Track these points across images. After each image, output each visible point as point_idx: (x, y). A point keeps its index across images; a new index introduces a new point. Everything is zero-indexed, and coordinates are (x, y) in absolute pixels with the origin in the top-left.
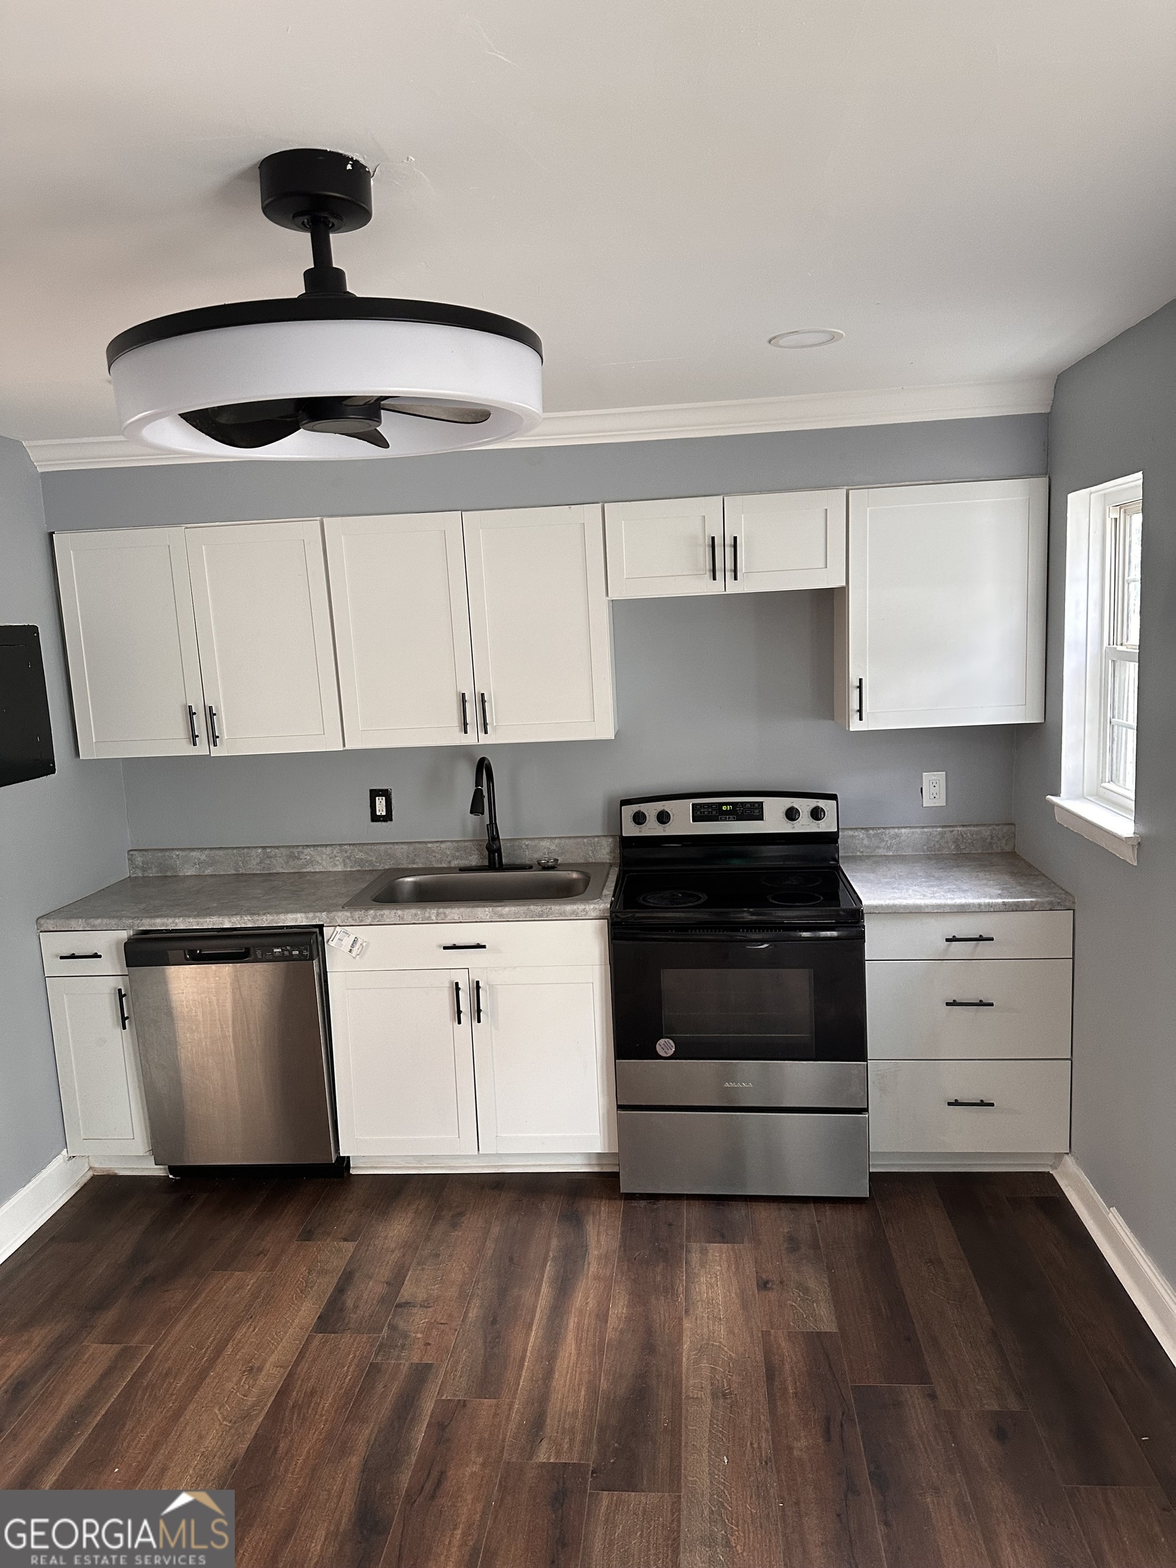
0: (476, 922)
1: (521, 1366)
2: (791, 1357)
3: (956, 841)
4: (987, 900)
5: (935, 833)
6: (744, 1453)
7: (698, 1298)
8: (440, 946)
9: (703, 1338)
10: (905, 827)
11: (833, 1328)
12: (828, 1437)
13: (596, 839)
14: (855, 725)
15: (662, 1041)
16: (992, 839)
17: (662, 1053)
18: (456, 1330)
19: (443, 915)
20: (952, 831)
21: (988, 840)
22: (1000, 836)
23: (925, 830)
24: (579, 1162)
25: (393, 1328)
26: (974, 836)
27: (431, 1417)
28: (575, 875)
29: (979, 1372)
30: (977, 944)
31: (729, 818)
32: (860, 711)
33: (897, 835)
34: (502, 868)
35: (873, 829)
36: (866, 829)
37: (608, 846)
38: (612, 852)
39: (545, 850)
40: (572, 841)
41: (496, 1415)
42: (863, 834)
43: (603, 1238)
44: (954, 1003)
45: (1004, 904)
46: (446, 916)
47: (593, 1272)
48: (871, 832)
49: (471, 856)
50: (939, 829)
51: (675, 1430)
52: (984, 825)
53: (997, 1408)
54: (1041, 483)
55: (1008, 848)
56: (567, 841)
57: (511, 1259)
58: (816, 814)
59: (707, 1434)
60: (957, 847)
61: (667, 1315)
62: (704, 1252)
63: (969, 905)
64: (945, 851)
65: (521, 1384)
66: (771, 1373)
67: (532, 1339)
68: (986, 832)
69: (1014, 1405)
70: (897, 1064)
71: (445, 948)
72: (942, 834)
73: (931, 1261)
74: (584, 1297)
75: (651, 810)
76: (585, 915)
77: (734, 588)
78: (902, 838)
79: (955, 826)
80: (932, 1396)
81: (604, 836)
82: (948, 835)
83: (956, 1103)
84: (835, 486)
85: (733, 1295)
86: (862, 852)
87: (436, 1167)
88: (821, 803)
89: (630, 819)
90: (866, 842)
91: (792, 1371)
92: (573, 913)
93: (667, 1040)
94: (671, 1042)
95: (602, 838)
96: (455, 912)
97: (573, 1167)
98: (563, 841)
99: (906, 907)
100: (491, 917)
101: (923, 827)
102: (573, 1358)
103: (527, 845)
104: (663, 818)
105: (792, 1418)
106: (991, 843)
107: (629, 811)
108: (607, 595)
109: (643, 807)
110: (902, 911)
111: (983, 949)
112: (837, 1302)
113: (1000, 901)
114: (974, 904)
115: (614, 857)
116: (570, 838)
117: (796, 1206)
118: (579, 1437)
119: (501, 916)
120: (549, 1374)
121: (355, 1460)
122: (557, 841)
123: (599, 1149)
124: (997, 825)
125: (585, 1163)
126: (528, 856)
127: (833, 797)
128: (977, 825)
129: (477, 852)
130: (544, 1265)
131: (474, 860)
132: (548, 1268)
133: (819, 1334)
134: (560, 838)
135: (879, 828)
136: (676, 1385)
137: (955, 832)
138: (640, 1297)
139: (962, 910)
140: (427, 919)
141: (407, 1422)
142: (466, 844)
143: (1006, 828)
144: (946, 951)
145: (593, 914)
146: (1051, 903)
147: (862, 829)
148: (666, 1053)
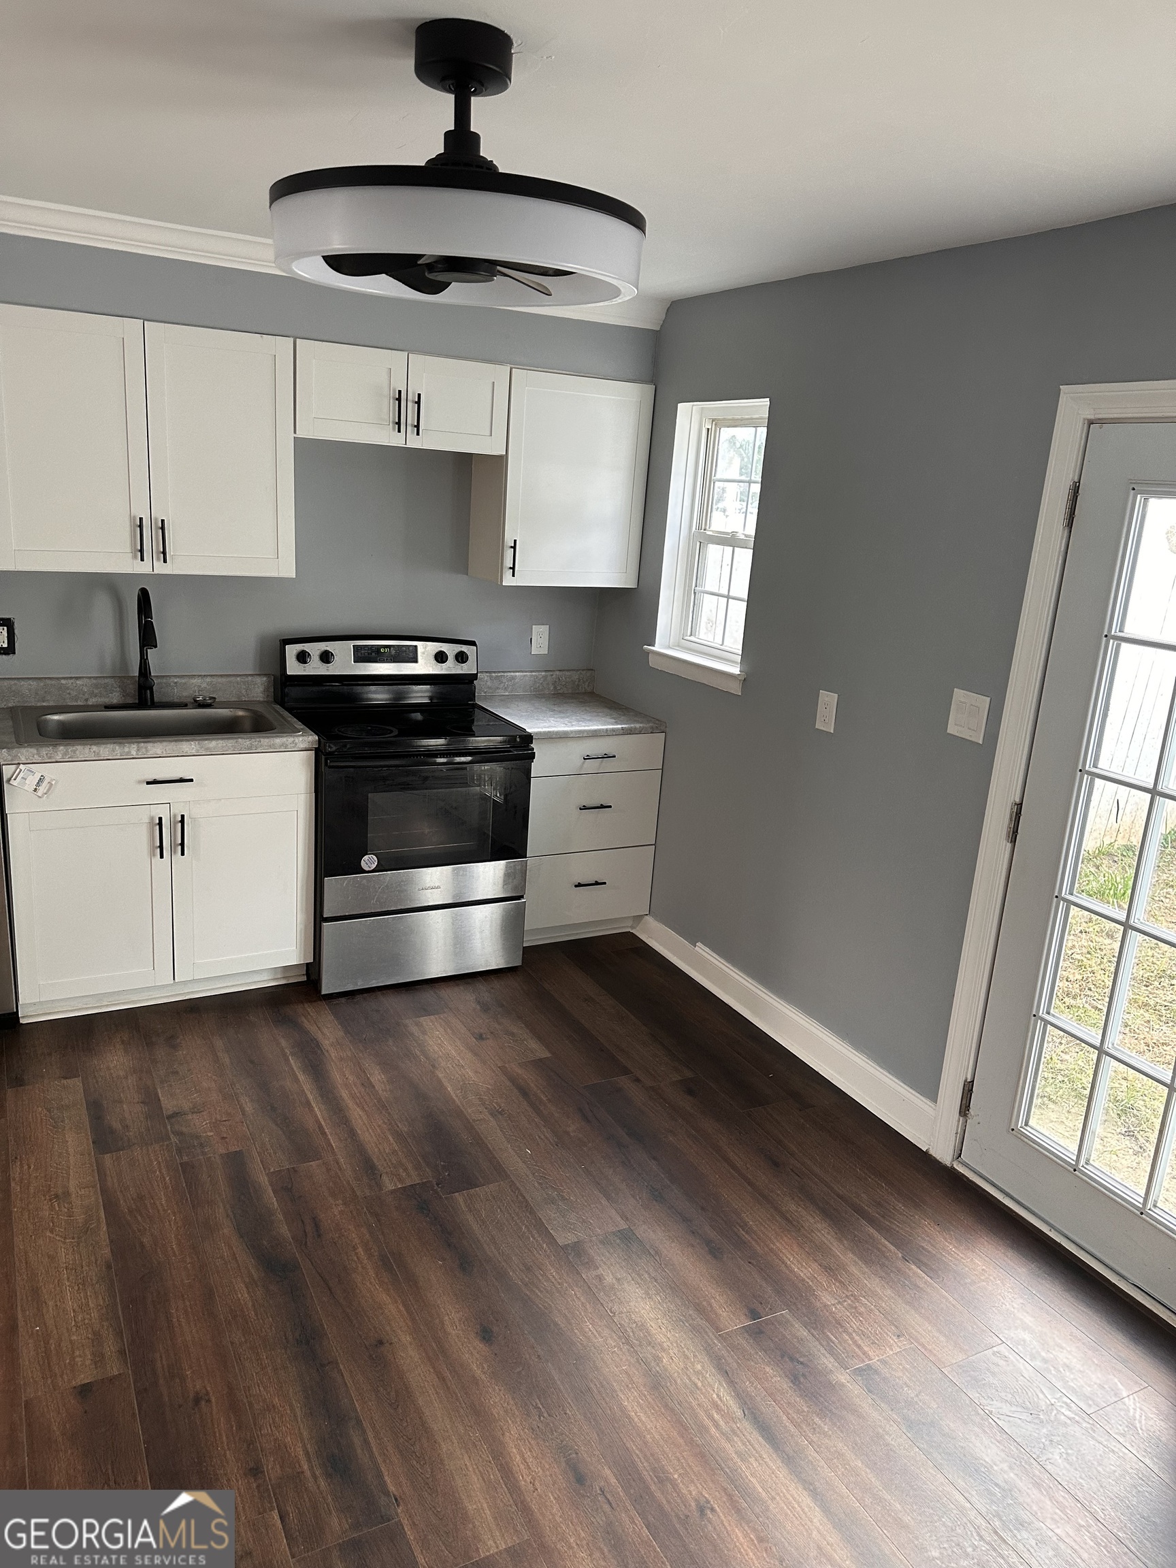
0: (178, 756)
1: (324, 1134)
2: (531, 1079)
3: (554, 683)
4: (611, 727)
5: (541, 676)
6: (538, 1144)
7: (436, 1056)
8: (140, 782)
9: (459, 1081)
10: (518, 672)
11: (549, 1055)
12: (586, 1119)
13: (250, 678)
14: (508, 581)
15: (366, 857)
16: (579, 681)
17: (367, 869)
18: (243, 1122)
19: (144, 750)
20: (552, 675)
21: (576, 683)
22: (585, 680)
23: (534, 674)
24: (266, 978)
25: (179, 1134)
26: (568, 679)
27: (271, 1185)
28: (240, 713)
29: (657, 1060)
30: (602, 761)
31: (387, 659)
32: (513, 568)
33: (513, 678)
34: (154, 705)
35: (494, 672)
36: (490, 672)
37: (262, 684)
38: (266, 690)
39: (198, 687)
40: (224, 680)
41: (328, 1170)
42: (487, 676)
43: (325, 1031)
44: (585, 808)
45: (622, 729)
46: (147, 751)
47: (336, 1057)
48: (493, 674)
49: (112, 693)
50: (543, 673)
51: (479, 1141)
52: (574, 670)
53: (680, 1078)
54: (650, 389)
55: (589, 690)
56: (220, 680)
57: (252, 1062)
58: (461, 658)
59: (504, 1140)
60: (555, 688)
61: (419, 1072)
62: (418, 1024)
63: (600, 730)
64: (547, 692)
65: (333, 1145)
66: (524, 1092)
67: (318, 1113)
68: (575, 676)
69: (689, 1074)
70: (541, 859)
71: (148, 783)
72: (545, 677)
73: (586, 1000)
74: (341, 1075)
75: (314, 649)
76: (294, 747)
77: (414, 442)
78: (516, 681)
79: (554, 671)
80: (638, 1080)
81: (259, 675)
82: (549, 678)
83: (579, 885)
84: (501, 363)
85: (462, 1048)
86: (485, 693)
87: (118, 1004)
88: (464, 648)
89: (294, 659)
90: (489, 683)
91: (537, 1086)
92: (283, 745)
93: (370, 856)
94: (374, 857)
95: (256, 677)
96: (156, 747)
97: (262, 983)
98: (215, 680)
99: (557, 733)
100: (198, 751)
101: (531, 672)
102: (364, 1117)
103: (176, 683)
104: (326, 657)
105: (556, 1115)
106: (578, 685)
107: (292, 651)
108: (295, 432)
109: (307, 647)
110: (554, 736)
111: (608, 765)
112: (540, 1038)
113: (620, 726)
114: (603, 729)
115: (268, 696)
116: (222, 676)
117: (469, 980)
118: (410, 1166)
119: (207, 749)
120: (352, 1133)
121: (227, 1230)
122: (208, 679)
123: (294, 961)
124: (583, 670)
125: (270, 978)
126: (177, 694)
127: (473, 643)
128: (568, 670)
129: (118, 689)
130: (287, 1060)
131: (115, 698)
132: (292, 1062)
133: (540, 1060)
134: (211, 676)
135: (499, 672)
136: (459, 1114)
137: (554, 676)
138: (387, 1065)
139: (595, 734)
140: (127, 755)
141: (252, 1195)
142: (106, 681)
143: (589, 673)
144: (581, 767)
145: (302, 746)
146: (652, 728)
147: (486, 672)
148: (370, 867)
